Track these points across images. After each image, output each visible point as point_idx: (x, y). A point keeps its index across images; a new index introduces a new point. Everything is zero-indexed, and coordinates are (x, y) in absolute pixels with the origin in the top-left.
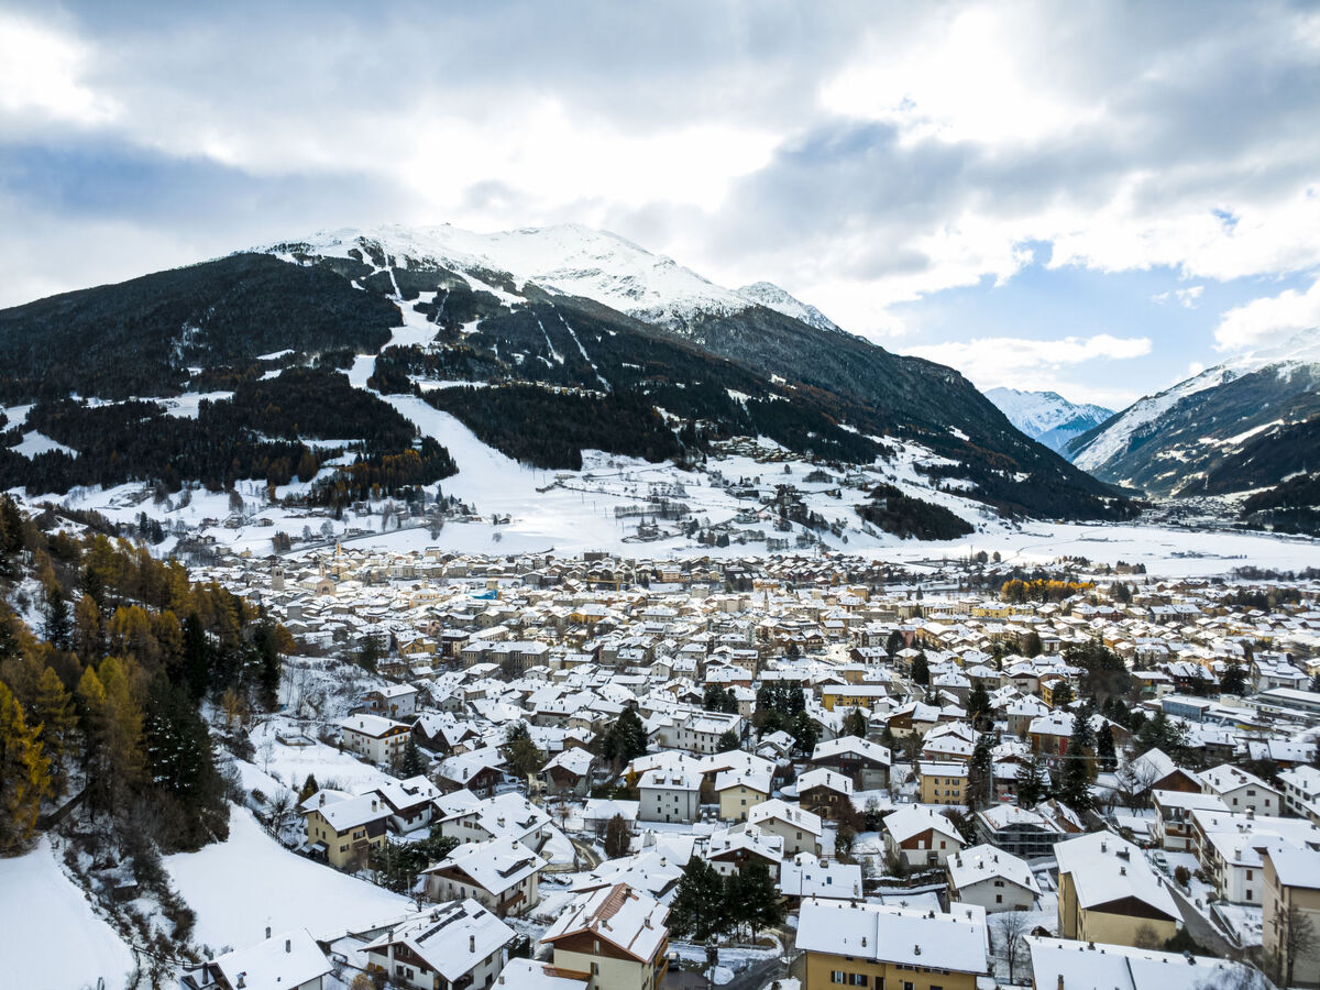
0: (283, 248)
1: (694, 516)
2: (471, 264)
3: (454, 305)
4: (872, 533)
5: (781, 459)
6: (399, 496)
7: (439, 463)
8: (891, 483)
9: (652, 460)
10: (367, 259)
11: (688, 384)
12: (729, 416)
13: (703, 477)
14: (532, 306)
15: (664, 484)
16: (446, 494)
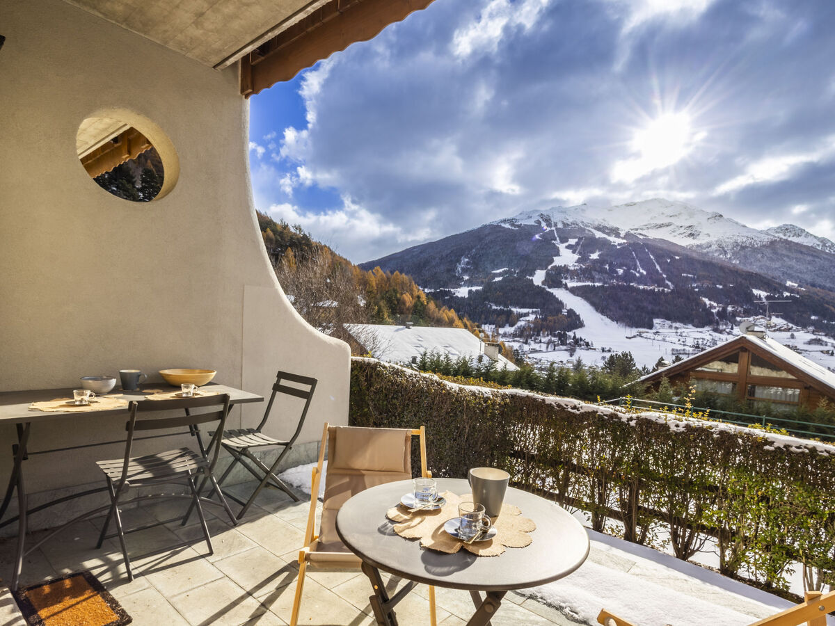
0: (505, 221)
2: (596, 223)
3: (586, 245)
5: (789, 330)
6: (555, 336)
7: (574, 321)
10: (544, 224)
11: (724, 286)
12: (752, 304)
14: (630, 245)
15: (704, 339)
16: (578, 336)
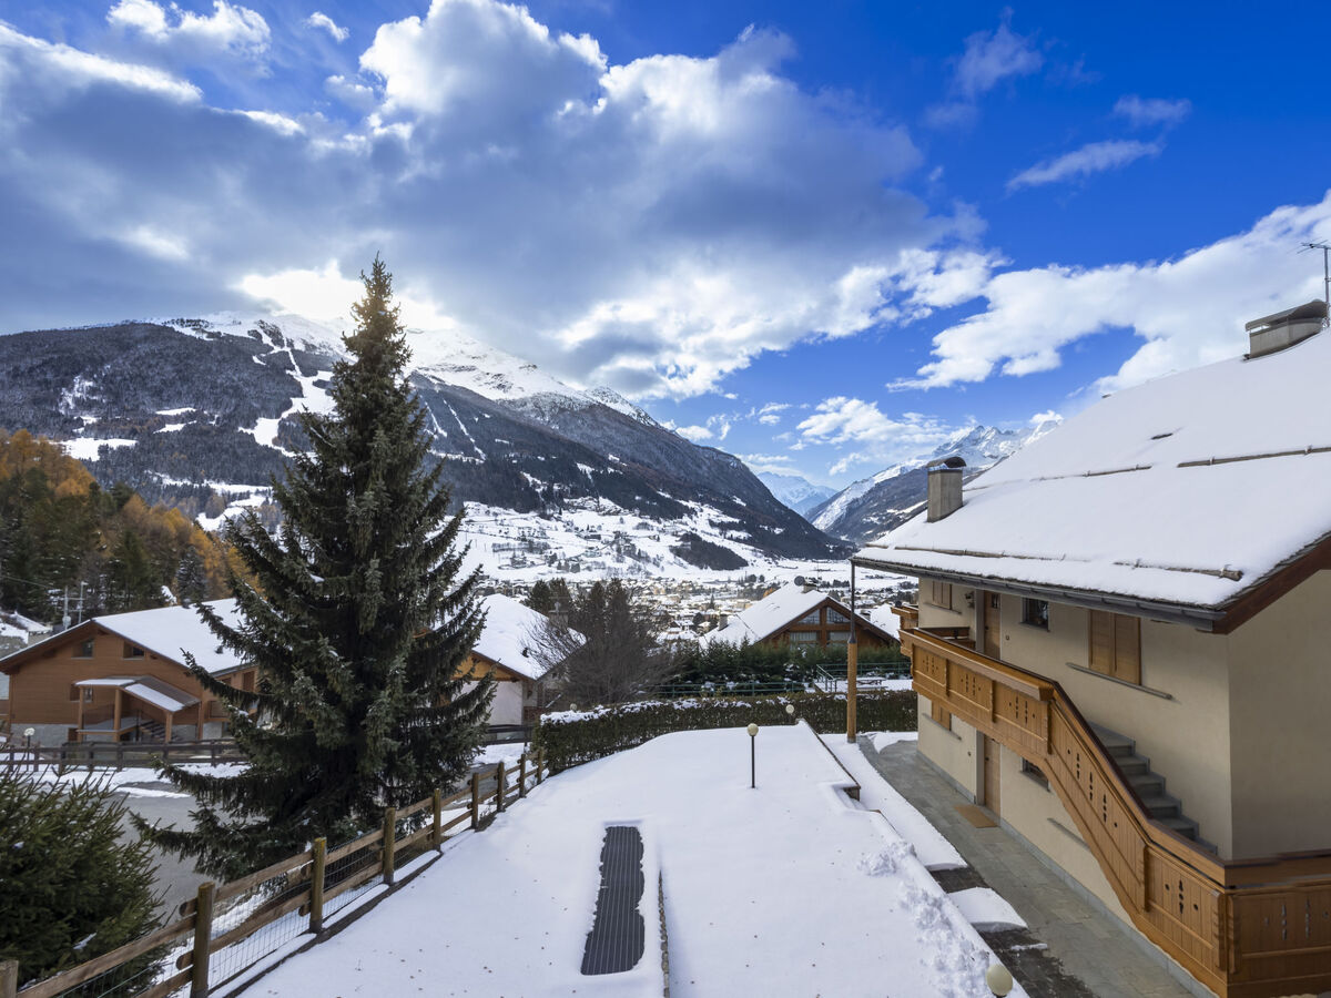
0: (181, 322)
1: (554, 551)
4: (681, 565)
5: (617, 513)
8: (694, 532)
9: (520, 512)
10: (267, 340)
11: (546, 458)
12: (578, 482)
13: (560, 524)
14: (420, 391)
15: (530, 528)
